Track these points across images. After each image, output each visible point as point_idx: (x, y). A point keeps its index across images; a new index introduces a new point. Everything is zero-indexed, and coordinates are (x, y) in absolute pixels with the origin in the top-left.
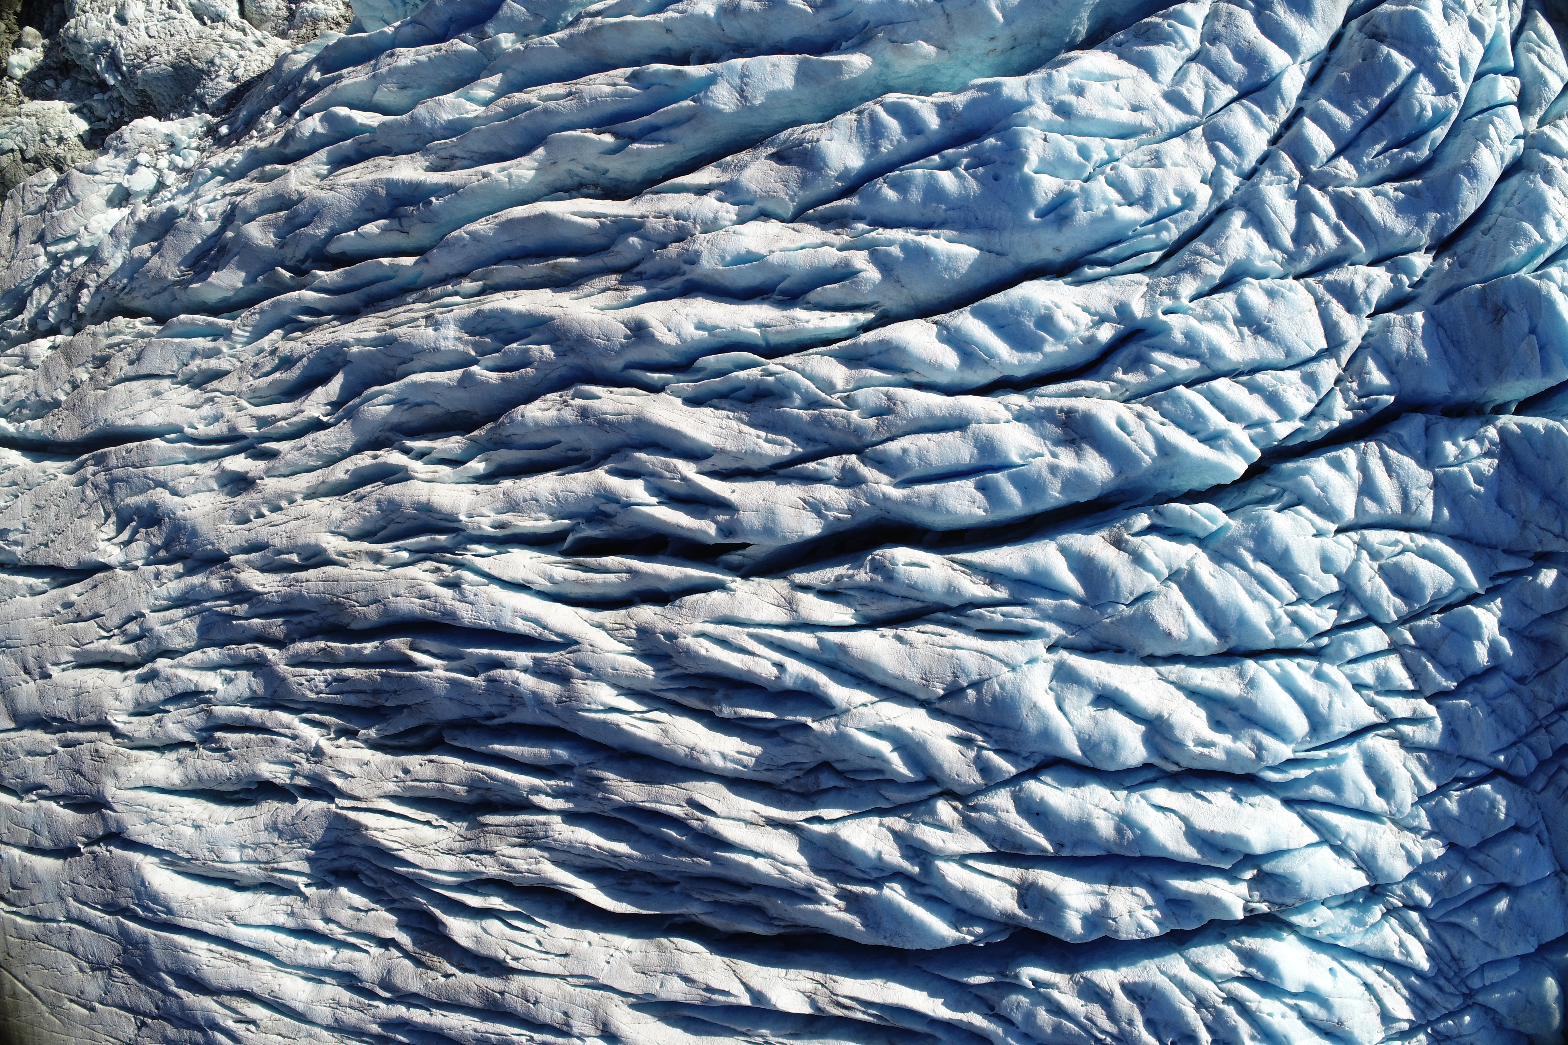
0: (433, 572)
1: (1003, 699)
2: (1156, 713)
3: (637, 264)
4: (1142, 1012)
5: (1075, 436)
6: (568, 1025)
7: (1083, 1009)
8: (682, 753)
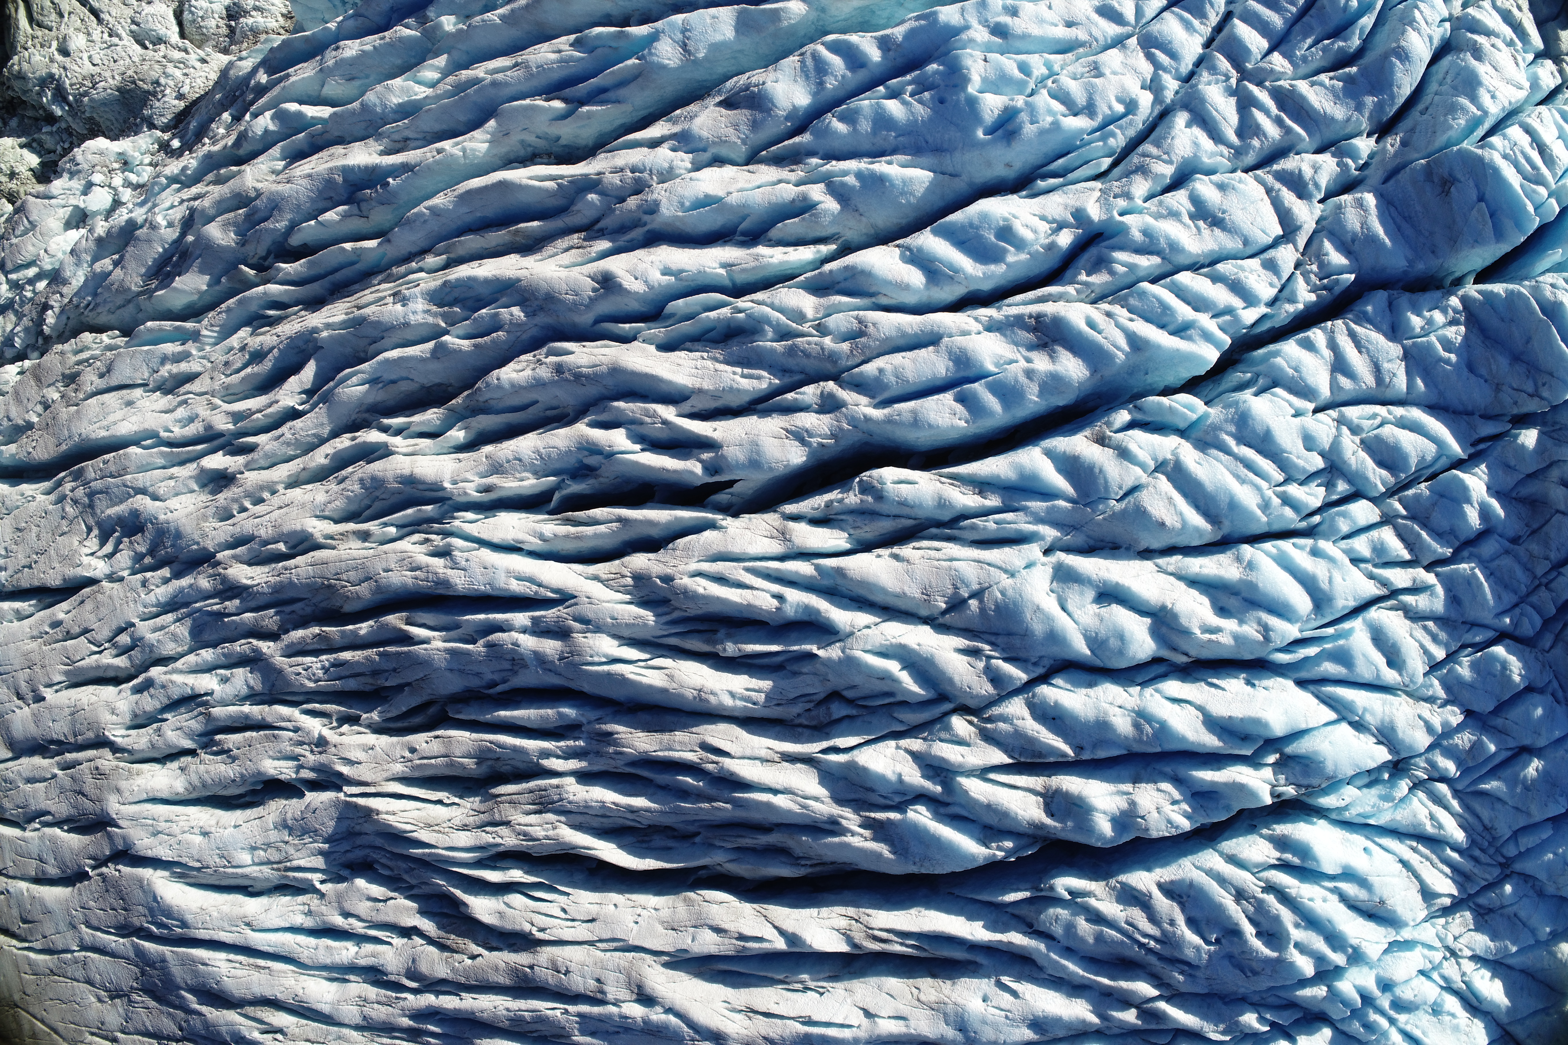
0: (421, 543)
1: (1006, 606)
2: (1160, 604)
3: (597, 221)
4: (1183, 910)
5: (1046, 339)
6: (602, 992)
7: (1123, 914)
8: (690, 696)
